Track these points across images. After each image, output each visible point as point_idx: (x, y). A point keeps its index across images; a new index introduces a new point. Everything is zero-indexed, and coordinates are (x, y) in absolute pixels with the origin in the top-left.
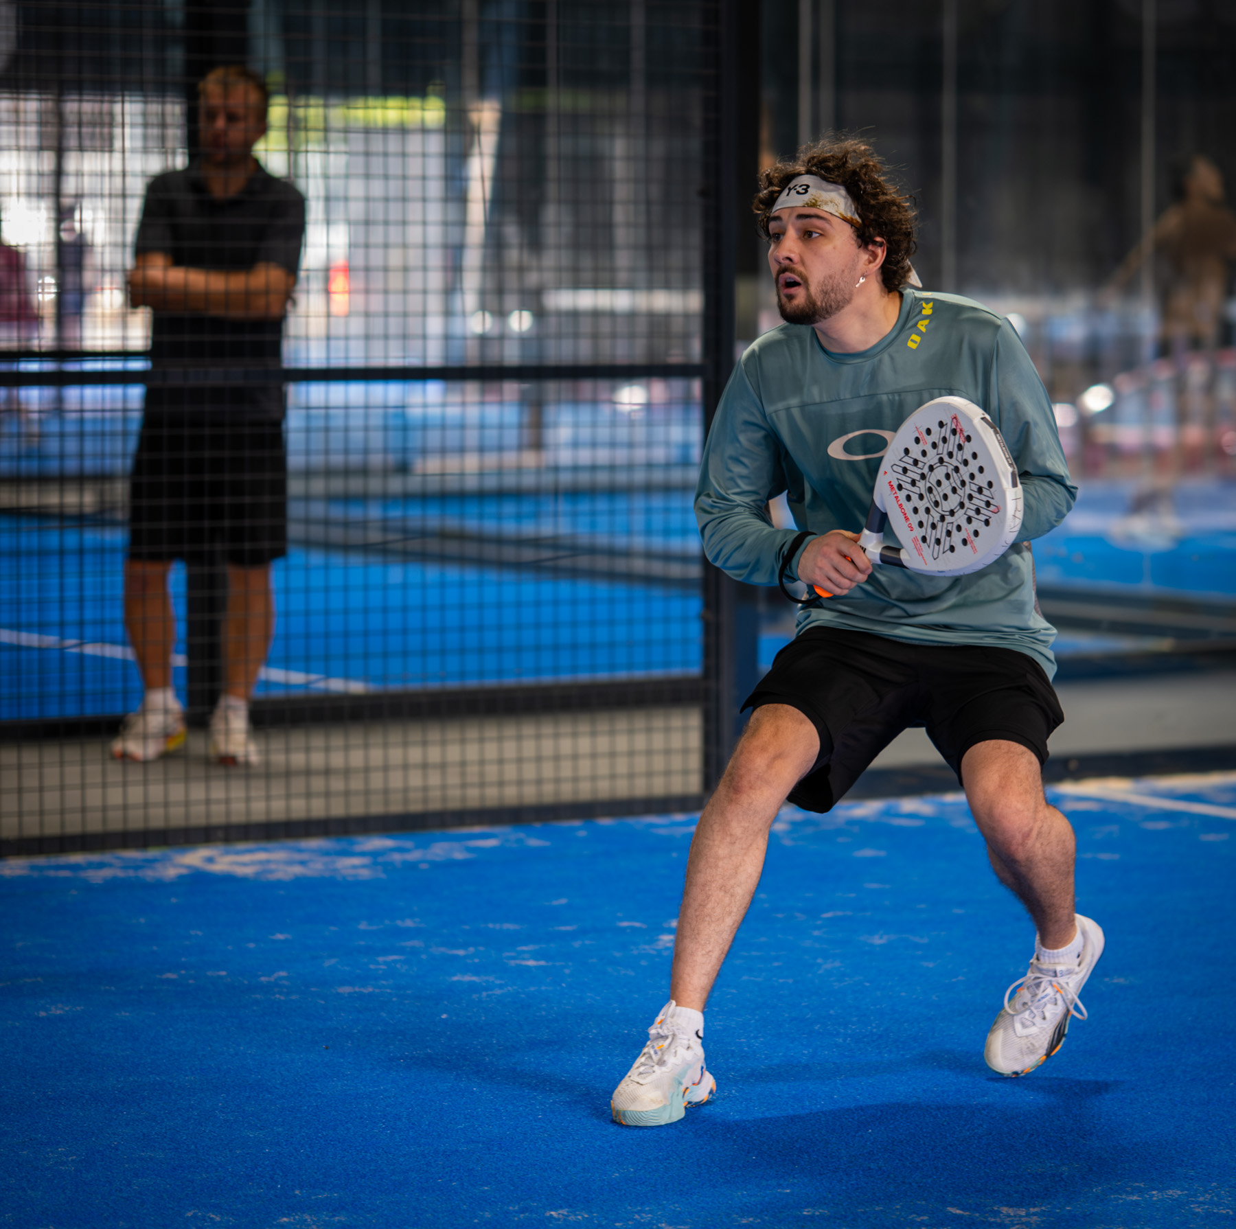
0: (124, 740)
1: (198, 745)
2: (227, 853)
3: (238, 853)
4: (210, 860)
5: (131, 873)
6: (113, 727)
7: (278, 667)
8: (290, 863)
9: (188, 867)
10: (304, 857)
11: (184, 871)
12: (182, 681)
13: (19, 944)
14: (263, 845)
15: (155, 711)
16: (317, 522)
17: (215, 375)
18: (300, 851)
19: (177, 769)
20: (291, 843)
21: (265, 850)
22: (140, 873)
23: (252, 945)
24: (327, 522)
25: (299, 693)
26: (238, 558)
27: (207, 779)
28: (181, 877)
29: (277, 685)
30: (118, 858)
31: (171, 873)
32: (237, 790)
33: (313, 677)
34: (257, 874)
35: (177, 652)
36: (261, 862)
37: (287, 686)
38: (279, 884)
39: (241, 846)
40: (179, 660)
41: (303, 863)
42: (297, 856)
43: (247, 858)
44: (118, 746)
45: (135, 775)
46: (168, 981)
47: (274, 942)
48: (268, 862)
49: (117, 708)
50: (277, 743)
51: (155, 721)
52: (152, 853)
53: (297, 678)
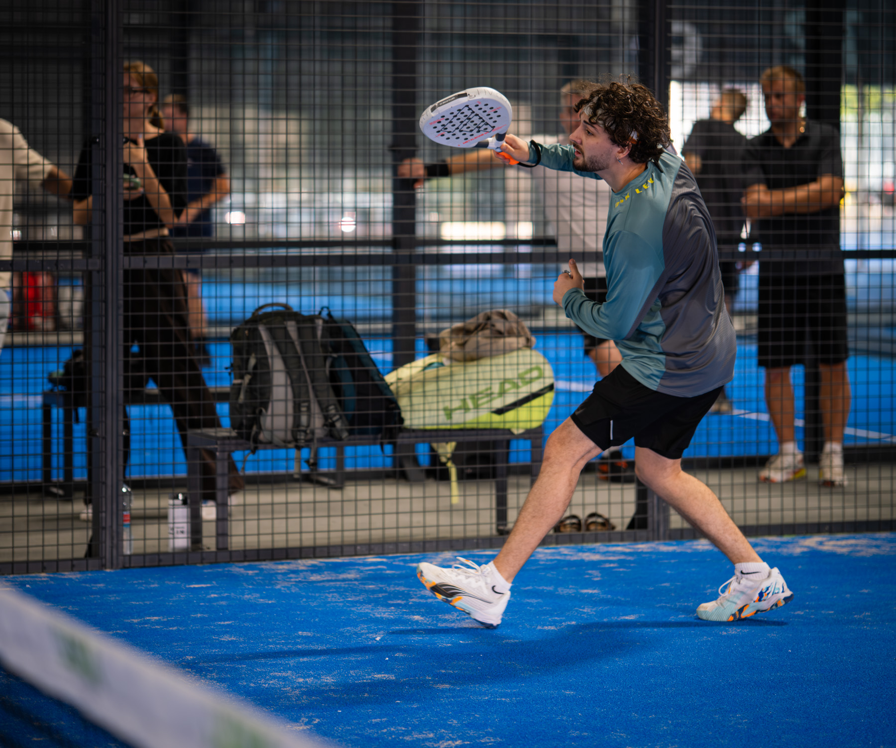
0: (770, 469)
1: (813, 474)
2: (831, 540)
3: (838, 540)
4: (821, 543)
5: (774, 550)
6: (762, 461)
7: (861, 429)
8: (870, 546)
9: (808, 547)
10: (878, 543)
11: (805, 550)
12: (800, 436)
13: (709, 591)
14: (852, 535)
15: (787, 454)
16: (886, 341)
17: (802, 254)
18: (876, 539)
19: (801, 488)
20: (869, 534)
21: (854, 538)
22: (779, 550)
23: (848, 596)
24: (880, 340)
25: (876, 443)
26: (826, 362)
27: (807, 495)
28: (803, 553)
29: (861, 438)
30: (767, 541)
31: (798, 550)
32: (837, 501)
33: (883, 435)
34: (851, 552)
35: (799, 418)
36: (851, 545)
37: (867, 439)
38: (863, 559)
39: (839, 535)
40: (800, 423)
41: (877, 547)
42: (874, 543)
43: (844, 543)
44: (765, 473)
45: (776, 493)
46: (798, 616)
47: (861, 594)
48: (856, 545)
49: (763, 451)
50: (861, 473)
51: (788, 460)
52: (786, 538)
53: (874, 435)
